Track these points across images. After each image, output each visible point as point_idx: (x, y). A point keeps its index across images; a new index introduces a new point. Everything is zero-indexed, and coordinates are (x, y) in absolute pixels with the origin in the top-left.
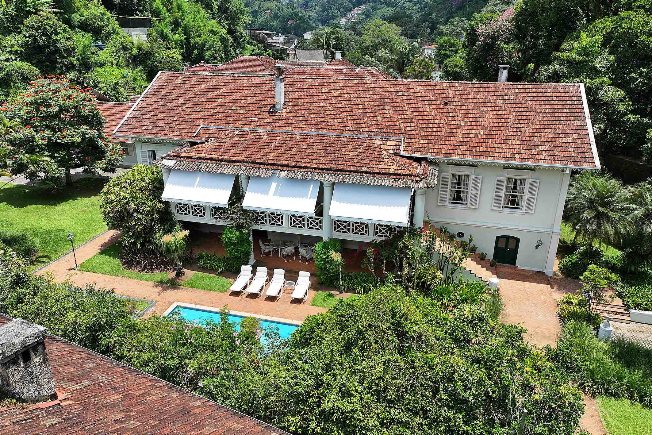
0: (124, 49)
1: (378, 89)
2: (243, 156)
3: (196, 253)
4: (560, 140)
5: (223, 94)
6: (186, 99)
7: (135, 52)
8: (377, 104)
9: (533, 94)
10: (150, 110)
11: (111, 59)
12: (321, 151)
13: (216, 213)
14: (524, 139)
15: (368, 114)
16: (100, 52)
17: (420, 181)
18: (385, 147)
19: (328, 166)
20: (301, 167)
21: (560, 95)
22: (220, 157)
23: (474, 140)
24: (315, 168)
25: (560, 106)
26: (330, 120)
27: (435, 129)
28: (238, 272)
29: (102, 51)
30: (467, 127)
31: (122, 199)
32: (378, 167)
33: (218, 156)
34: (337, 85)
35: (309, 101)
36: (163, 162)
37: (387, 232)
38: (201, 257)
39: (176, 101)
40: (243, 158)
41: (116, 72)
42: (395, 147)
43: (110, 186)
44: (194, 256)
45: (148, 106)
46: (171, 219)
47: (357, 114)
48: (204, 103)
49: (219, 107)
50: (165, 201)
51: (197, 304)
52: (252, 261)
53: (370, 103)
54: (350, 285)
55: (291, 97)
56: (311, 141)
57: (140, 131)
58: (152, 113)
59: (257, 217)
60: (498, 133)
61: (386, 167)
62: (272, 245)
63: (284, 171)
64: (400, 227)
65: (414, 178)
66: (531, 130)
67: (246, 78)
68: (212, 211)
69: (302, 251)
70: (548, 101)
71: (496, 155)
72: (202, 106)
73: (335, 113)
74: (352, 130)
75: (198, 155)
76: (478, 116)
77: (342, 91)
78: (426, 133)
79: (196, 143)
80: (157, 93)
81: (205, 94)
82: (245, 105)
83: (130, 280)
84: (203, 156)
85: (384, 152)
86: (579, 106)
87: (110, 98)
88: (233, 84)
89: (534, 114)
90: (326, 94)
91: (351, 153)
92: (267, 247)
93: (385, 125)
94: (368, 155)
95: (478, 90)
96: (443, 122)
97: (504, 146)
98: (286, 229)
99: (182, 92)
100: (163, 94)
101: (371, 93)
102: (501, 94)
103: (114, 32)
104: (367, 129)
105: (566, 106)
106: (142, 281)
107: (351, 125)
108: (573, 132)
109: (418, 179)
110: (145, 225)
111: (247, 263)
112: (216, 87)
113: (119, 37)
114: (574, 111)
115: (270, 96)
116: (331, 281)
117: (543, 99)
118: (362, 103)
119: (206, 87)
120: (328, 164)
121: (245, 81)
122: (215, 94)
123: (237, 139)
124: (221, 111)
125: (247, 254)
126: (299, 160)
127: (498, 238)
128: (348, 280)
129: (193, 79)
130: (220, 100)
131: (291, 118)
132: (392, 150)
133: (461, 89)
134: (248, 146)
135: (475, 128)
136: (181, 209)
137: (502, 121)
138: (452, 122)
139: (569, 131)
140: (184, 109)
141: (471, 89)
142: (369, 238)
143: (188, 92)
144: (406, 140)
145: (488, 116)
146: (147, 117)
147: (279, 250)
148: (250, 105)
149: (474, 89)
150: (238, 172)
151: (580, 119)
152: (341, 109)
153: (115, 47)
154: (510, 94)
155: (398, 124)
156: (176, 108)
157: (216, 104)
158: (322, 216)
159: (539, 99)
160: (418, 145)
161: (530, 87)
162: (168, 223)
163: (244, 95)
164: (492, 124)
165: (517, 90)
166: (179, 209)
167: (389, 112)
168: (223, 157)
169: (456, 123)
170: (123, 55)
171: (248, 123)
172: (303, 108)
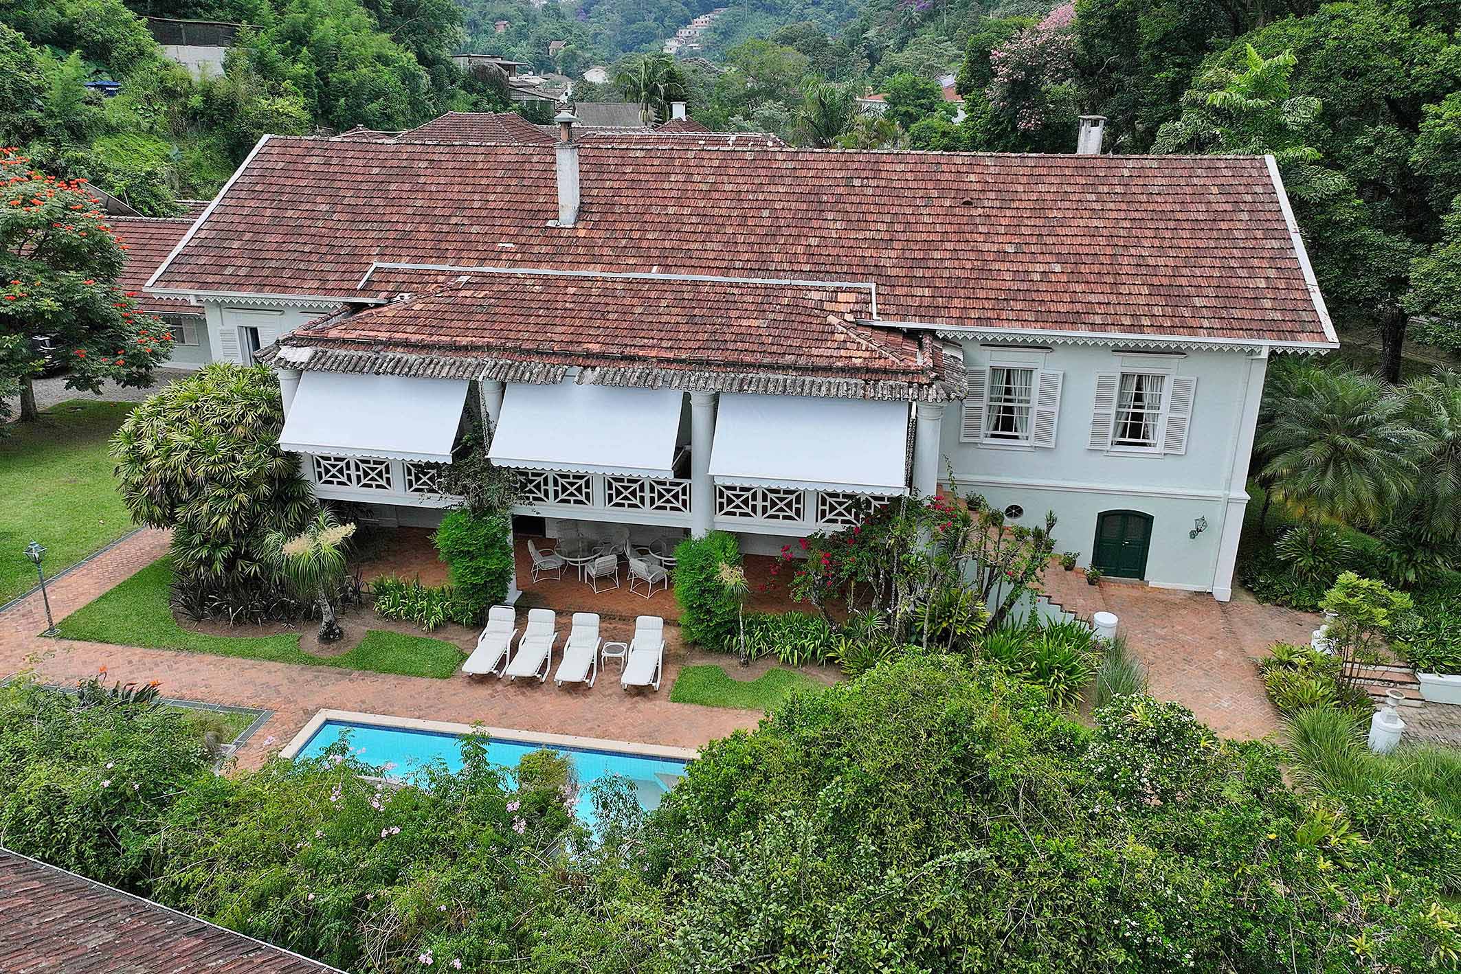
0: (170, 94)
1: (804, 173)
2: (486, 333)
3: (369, 583)
4: (1238, 283)
5: (427, 188)
6: (335, 200)
7: (196, 101)
8: (805, 206)
9: (1164, 181)
10: (242, 227)
11: (136, 118)
12: (679, 319)
13: (418, 479)
14: (1156, 281)
15: (785, 231)
16: (108, 101)
17: (930, 385)
18: (832, 307)
19: (703, 355)
20: (632, 359)
21: (1223, 181)
22: (428, 339)
23: (1043, 287)
24: (668, 361)
25: (1229, 207)
26: (694, 246)
27: (947, 264)
28: (479, 623)
29: (111, 99)
30: (1020, 257)
31: (175, 450)
32: (822, 353)
33: (424, 336)
34: (705, 163)
35: (641, 201)
36: (280, 354)
37: (848, 510)
38: (382, 590)
39: (309, 206)
40: (486, 340)
41: (149, 147)
42: (857, 307)
43: (140, 417)
44: (364, 589)
45: (236, 219)
46: (303, 497)
47: (758, 230)
48: (380, 210)
49: (418, 219)
50: (288, 453)
51: (380, 713)
52: (513, 595)
53: (787, 205)
54: (763, 646)
55: (595, 192)
56: (653, 295)
57: (218, 278)
58: (248, 236)
59: (523, 486)
60: (1096, 269)
61: (843, 353)
62: (560, 552)
63: (593, 368)
64: (882, 499)
65: (913, 378)
66: (1171, 262)
67: (481, 150)
68: (410, 474)
69: (638, 566)
70: (1200, 195)
71: (1098, 320)
72: (376, 218)
73: (707, 229)
74: (751, 269)
75: (371, 333)
76: (1045, 231)
77: (719, 179)
78: (928, 274)
79: (363, 306)
80: (258, 188)
81: (380, 186)
82: (484, 213)
83: (198, 657)
84: (383, 336)
85: (832, 319)
86: (1271, 207)
87: (134, 207)
88: (451, 165)
89: (1171, 225)
90: (680, 185)
91: (755, 323)
92: (547, 559)
93: (829, 255)
94: (795, 325)
95: (1037, 171)
96: (962, 246)
97: (1114, 299)
98: (598, 510)
99: (324, 183)
100: (275, 188)
101: (788, 181)
102: (1090, 180)
103: (142, 53)
104: (786, 266)
105: (1242, 207)
106: (232, 660)
107: (746, 256)
108: (1265, 264)
109: (924, 380)
110: (235, 514)
111: (500, 601)
112: (409, 171)
113: (154, 66)
114: (1262, 216)
115: (544, 191)
116: (718, 635)
117: (1188, 190)
118: (766, 205)
119: (384, 171)
120: (699, 348)
121: (481, 158)
122: (407, 187)
123: (469, 293)
124: (423, 228)
125: (501, 578)
126: (628, 341)
127: (1103, 517)
128: (758, 634)
129: (351, 154)
130: (419, 203)
131: (600, 242)
132: (852, 312)
133: (997, 170)
134: (497, 310)
135: (1040, 258)
136: (327, 471)
137: (1102, 241)
138: (986, 247)
139: (1256, 262)
140: (330, 224)
141: (1021, 171)
142: (807, 526)
143: (337, 184)
144: (882, 290)
145: (1068, 231)
146: (236, 244)
147: (579, 565)
148: (496, 214)
149: (1028, 171)
150: (476, 374)
151: (1276, 234)
152: (720, 221)
153: (145, 88)
154: (1111, 181)
155: (859, 252)
156: (309, 222)
157: (410, 211)
158: (690, 478)
159: (1179, 190)
160: (910, 301)
161: (1155, 164)
162: (296, 506)
163: (479, 189)
164: (1080, 250)
165: (1126, 173)
166: (322, 470)
167: (834, 226)
168: (435, 338)
169: (995, 248)
170: (165, 108)
171: (493, 255)
172: (625, 218)
